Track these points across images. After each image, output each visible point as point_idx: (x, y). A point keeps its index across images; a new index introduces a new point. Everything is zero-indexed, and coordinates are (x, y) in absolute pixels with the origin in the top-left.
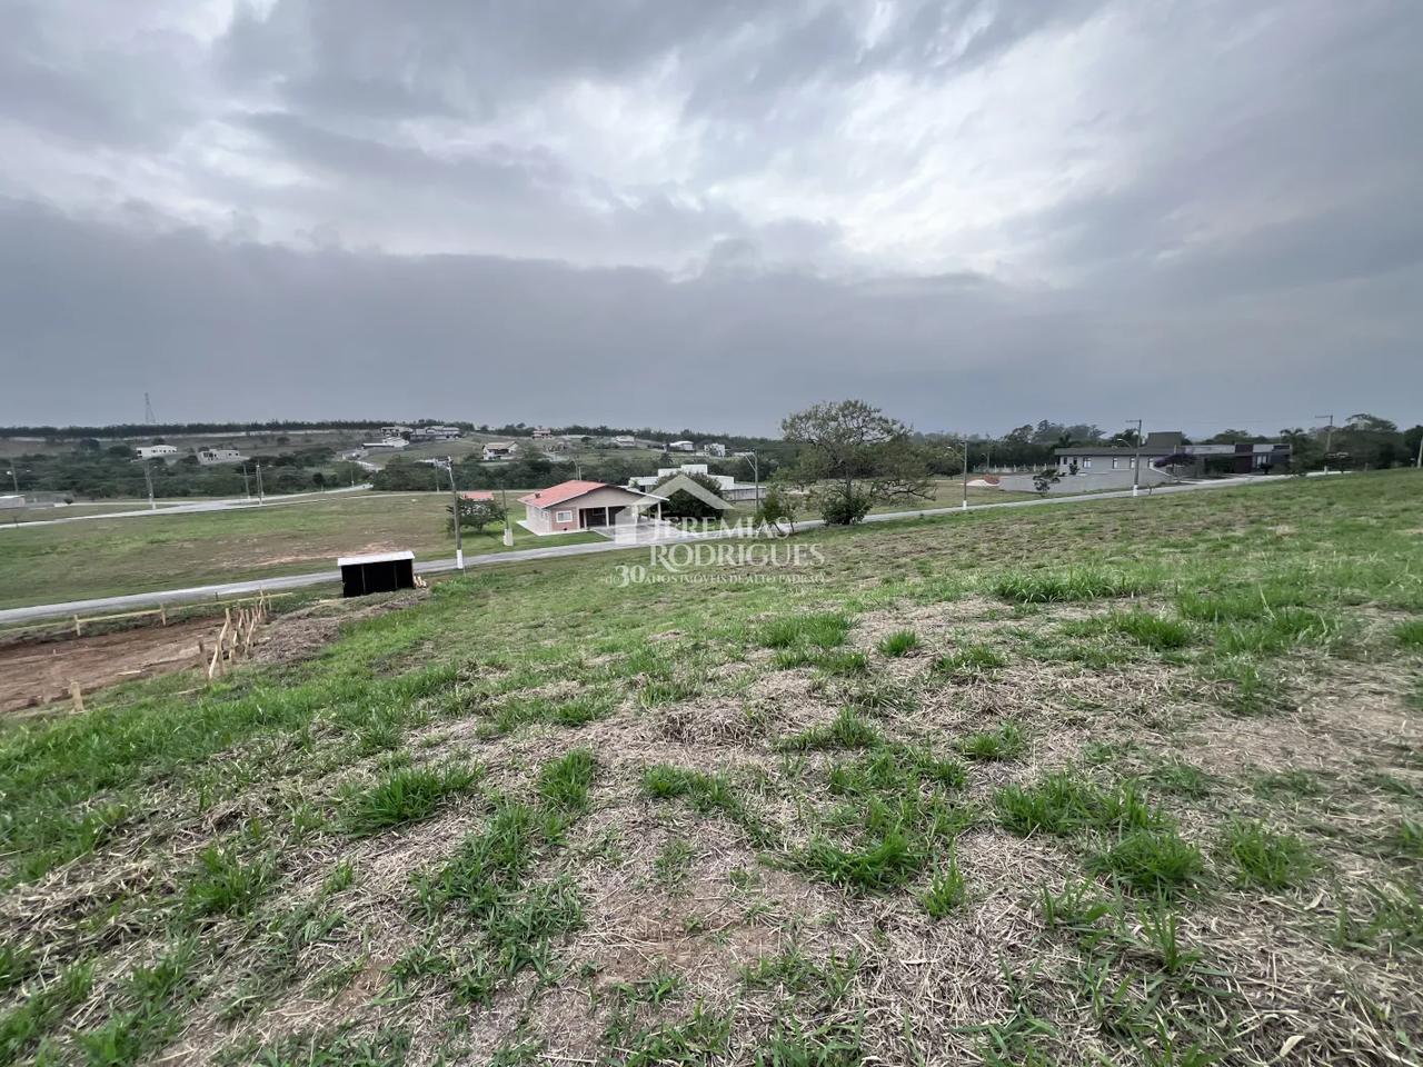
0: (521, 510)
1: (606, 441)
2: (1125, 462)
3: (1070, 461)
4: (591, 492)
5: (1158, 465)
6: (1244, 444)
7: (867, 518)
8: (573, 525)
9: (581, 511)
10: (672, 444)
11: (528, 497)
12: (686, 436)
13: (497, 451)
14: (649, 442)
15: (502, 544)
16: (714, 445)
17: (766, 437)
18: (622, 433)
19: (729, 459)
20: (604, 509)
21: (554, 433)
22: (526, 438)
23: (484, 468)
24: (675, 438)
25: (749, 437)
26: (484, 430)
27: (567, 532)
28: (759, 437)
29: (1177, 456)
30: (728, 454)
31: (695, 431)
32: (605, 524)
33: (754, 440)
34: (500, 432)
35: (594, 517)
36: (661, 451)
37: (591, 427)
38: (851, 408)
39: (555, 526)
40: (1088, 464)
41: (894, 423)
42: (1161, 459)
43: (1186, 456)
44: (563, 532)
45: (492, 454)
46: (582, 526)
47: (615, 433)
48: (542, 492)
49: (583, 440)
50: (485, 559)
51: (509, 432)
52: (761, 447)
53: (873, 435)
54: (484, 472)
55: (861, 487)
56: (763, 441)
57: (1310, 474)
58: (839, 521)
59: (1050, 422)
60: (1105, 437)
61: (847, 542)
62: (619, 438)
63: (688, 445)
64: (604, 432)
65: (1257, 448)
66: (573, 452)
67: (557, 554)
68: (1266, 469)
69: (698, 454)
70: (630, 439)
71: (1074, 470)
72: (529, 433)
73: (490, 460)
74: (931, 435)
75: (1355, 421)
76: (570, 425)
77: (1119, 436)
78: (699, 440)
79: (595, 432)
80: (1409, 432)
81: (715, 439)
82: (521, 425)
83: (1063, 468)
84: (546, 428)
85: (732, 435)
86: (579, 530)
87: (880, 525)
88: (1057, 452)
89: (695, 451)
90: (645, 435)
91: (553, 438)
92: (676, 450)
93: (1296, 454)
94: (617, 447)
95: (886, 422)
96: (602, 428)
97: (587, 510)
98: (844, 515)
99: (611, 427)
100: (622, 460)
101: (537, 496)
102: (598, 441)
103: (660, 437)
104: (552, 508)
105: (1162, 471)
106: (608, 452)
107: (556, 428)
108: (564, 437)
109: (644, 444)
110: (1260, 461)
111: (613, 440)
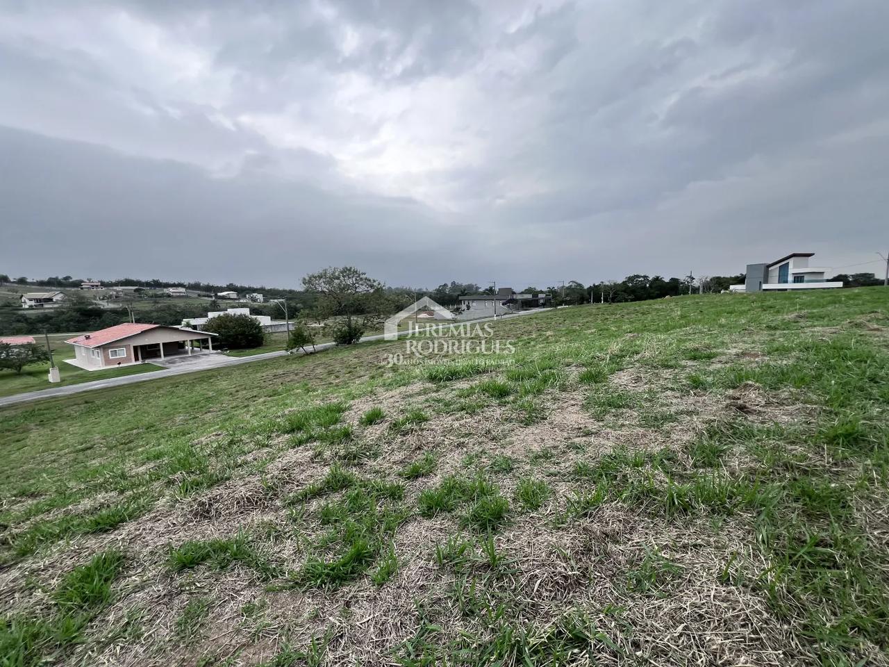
0: (71, 351)
1: (159, 291)
2: (490, 302)
3: (467, 303)
4: (144, 333)
5: (503, 304)
6: (535, 293)
7: (362, 339)
8: (127, 359)
9: (135, 348)
10: (219, 294)
11: (75, 339)
12: (231, 288)
13: (38, 300)
14: (199, 292)
15: (47, 382)
16: (255, 294)
17: (293, 289)
18: (174, 285)
19: (265, 304)
20: (158, 345)
21: (103, 284)
22: (76, 289)
23: (23, 316)
24: (222, 289)
25: (281, 289)
26: (22, 281)
27: (121, 365)
28: (287, 288)
29: (511, 299)
30: (265, 301)
31: (238, 285)
32: (160, 356)
33: (284, 291)
34: (41, 284)
35: (149, 352)
36: (210, 299)
37: (143, 279)
38: (347, 272)
39: (108, 361)
40: (474, 304)
41: (374, 281)
42: (504, 301)
44: (117, 366)
45: (33, 303)
46: (137, 359)
47: (167, 285)
48: (92, 334)
49: (135, 290)
50: (27, 397)
51: (52, 283)
52: (290, 296)
53: (362, 289)
54: (25, 319)
55: (357, 320)
56: (291, 292)
57: (559, 307)
58: (345, 342)
59: (456, 282)
60: (481, 290)
61: (349, 356)
62: (171, 290)
63: (233, 295)
64: (157, 284)
65: (540, 296)
66: (127, 301)
67: (111, 385)
68: (544, 305)
69: (241, 301)
70: (183, 290)
71: (468, 308)
72: (78, 284)
73: (31, 308)
74: (397, 289)
76: (122, 278)
77: (487, 290)
78: (242, 291)
79: (148, 284)
80: (588, 289)
81: (255, 290)
82: (67, 278)
83: (464, 307)
84: (96, 280)
85: (268, 287)
86: (134, 363)
87: (370, 343)
88: (460, 298)
89: (239, 299)
90: (196, 287)
91: (104, 289)
92: (223, 298)
93: (554, 299)
94: (169, 296)
95: (370, 281)
96: (154, 281)
97: (141, 347)
98: (348, 338)
99: (163, 280)
100: (175, 306)
101: (88, 338)
102: (151, 292)
103: (209, 289)
104: (104, 348)
105: (505, 307)
106: (161, 300)
107: (106, 280)
108: (115, 288)
109: (194, 294)
110: (541, 301)
111: (166, 291)
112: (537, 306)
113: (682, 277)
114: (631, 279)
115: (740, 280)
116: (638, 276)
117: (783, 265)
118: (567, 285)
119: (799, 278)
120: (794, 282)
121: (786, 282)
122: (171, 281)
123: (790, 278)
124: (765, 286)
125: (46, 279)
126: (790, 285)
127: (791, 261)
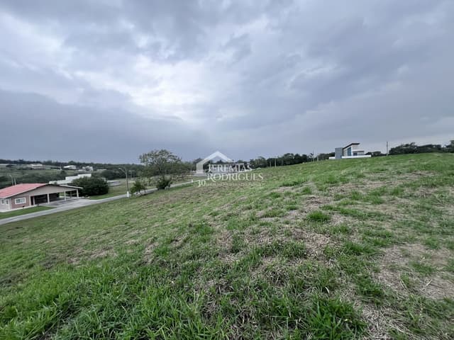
1: (24, 166)
8: (27, 204)
9: (32, 197)
10: (65, 167)
12: (71, 163)
14: (51, 166)
16: (88, 167)
17: (111, 163)
18: (34, 163)
20: (46, 195)
24: (66, 164)
25: (103, 163)
28: (107, 163)
30: (95, 170)
31: (77, 161)
32: (46, 202)
33: (105, 164)
36: (59, 170)
37: (12, 160)
46: (32, 204)
47: (29, 163)
49: (8, 166)
52: (109, 167)
56: (109, 165)
62: (33, 165)
63: (73, 167)
64: (22, 162)
70: (41, 165)
78: (79, 165)
79: (15, 162)
80: (267, 160)
81: (88, 165)
85: (95, 163)
86: (31, 206)
89: (78, 170)
90: (49, 163)
92: (67, 169)
94: (31, 169)
96: (20, 160)
97: (35, 197)
98: (164, 186)
99: (26, 160)
100: (37, 174)
102: (18, 167)
103: (57, 164)
104: (12, 197)
106: (26, 171)
109: (48, 167)
111: (28, 166)
113: (308, 154)
114: (286, 155)
115: (333, 155)
116: (289, 154)
117: (349, 147)
119: (355, 154)
121: (350, 155)
122: (32, 161)
123: (352, 154)
124: (343, 157)
126: (352, 157)
127: (352, 146)
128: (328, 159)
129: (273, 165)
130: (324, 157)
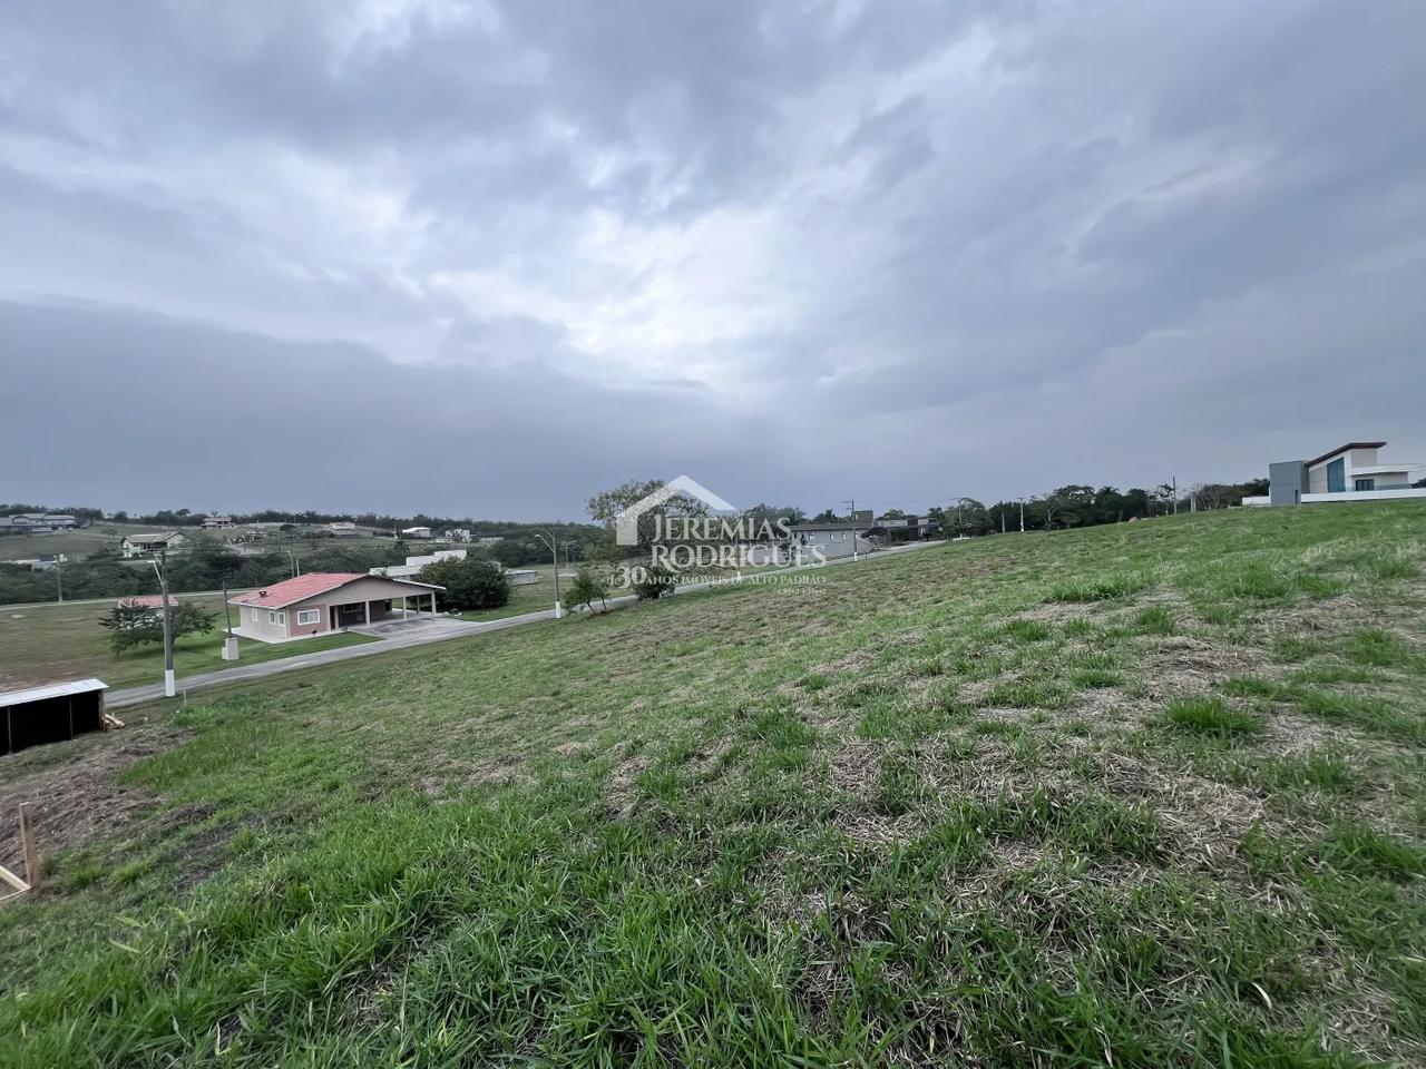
1: (316, 529)
2: (840, 533)
4: (344, 586)
5: (863, 536)
8: (321, 627)
9: (332, 609)
10: (404, 531)
11: (246, 596)
12: (420, 521)
13: (145, 545)
14: (374, 529)
16: (460, 531)
17: (514, 520)
18: (337, 520)
19: (477, 545)
21: (235, 520)
22: (196, 528)
23: (129, 569)
24: (407, 524)
25: (496, 521)
26: (121, 518)
27: (313, 636)
28: (505, 521)
29: (874, 529)
30: (475, 540)
31: (431, 515)
32: (366, 621)
33: (501, 524)
34: (148, 521)
35: (350, 615)
36: (390, 539)
37: (293, 512)
39: (295, 630)
40: (812, 537)
42: (863, 532)
43: (881, 529)
45: (138, 549)
46: (334, 627)
47: (328, 520)
48: (269, 590)
49: (282, 528)
51: (164, 520)
52: (510, 532)
54: (131, 572)
56: (511, 526)
58: (651, 596)
60: (808, 517)
62: (334, 526)
63: (424, 531)
64: (312, 518)
65: (921, 522)
66: (270, 543)
68: (927, 537)
69: (438, 541)
70: (351, 526)
72: (199, 521)
73: (136, 556)
75: (963, 502)
76: (262, 511)
78: (438, 526)
79: (299, 518)
81: (457, 525)
82: (185, 511)
84: (224, 514)
85: (476, 520)
86: (329, 632)
89: (434, 538)
90: (368, 521)
91: (236, 527)
92: (410, 537)
94: (332, 536)
96: (308, 514)
97: (340, 607)
99: (321, 512)
100: (344, 549)
101: (263, 595)
102: (305, 530)
103: (389, 524)
104: (289, 609)
105: (866, 541)
106: (321, 542)
107: (239, 514)
108: (251, 525)
109: (367, 531)
110: (922, 531)
111: (326, 528)
112: (916, 538)
113: (1150, 486)
114: (1063, 492)
115: (1259, 489)
116: (1074, 488)
117: (1333, 464)
118: (956, 505)
119: (1363, 483)
120: (1357, 489)
121: (1342, 489)
122: (334, 514)
123: (1349, 483)
124: (1304, 498)
125: (153, 513)
126: (1351, 495)
127: (1347, 457)
128: (1238, 503)
129: (1013, 526)
130: (1219, 498)
